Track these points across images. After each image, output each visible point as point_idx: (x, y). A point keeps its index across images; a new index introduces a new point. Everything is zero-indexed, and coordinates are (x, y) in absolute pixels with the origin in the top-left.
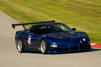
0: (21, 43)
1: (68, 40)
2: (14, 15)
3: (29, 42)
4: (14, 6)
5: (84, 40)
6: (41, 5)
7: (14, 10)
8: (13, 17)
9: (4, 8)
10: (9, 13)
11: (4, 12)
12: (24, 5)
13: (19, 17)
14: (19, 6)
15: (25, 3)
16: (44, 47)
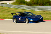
3: (20, 19)
16: (27, 21)
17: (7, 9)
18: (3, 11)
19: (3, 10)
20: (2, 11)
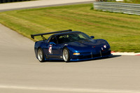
0: (41, 52)
1: (89, 47)
3: (50, 51)
4: (12, 19)
5: (105, 47)
10: (7, 25)
13: (17, 28)
16: (67, 55)
17: (117, 20)
18: (104, 26)
19: (104, 23)
20: (100, 25)
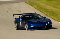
2: (41, 10)
4: (42, 5)
6: (57, 5)
7: (42, 7)
8: (41, 11)
9: (35, 6)
10: (38, 9)
11: (36, 8)
12: (47, 4)
13: (44, 11)
14: (45, 5)
15: (48, 3)
